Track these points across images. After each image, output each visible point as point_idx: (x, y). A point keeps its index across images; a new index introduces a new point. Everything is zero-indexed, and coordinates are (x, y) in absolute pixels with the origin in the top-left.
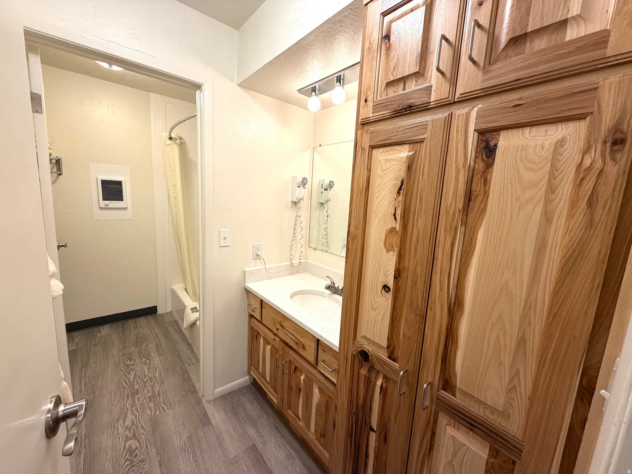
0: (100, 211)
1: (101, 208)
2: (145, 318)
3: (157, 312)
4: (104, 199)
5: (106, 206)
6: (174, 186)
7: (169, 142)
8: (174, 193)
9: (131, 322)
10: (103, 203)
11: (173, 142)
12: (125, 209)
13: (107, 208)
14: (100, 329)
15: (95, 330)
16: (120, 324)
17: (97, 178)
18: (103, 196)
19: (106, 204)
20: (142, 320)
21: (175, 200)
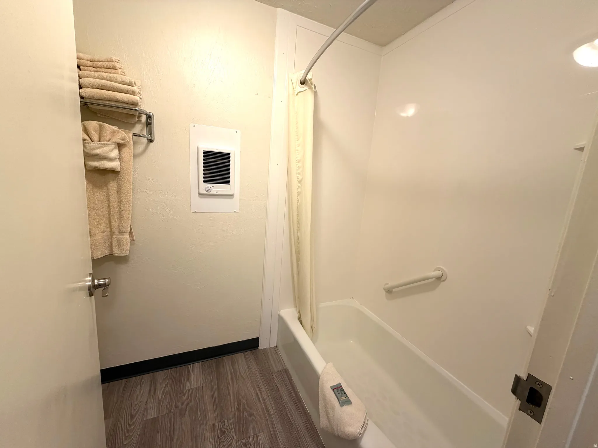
0: (200, 198)
1: (201, 195)
2: (245, 355)
3: (258, 346)
4: (205, 181)
5: (207, 191)
6: (299, 162)
7: (300, 88)
8: (299, 174)
9: (227, 360)
10: (205, 187)
11: (306, 88)
12: (231, 196)
13: (208, 195)
14: (188, 368)
15: (183, 369)
16: (213, 362)
17: (198, 148)
18: (205, 176)
19: (207, 189)
20: (240, 357)
21: (299, 185)
